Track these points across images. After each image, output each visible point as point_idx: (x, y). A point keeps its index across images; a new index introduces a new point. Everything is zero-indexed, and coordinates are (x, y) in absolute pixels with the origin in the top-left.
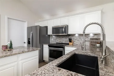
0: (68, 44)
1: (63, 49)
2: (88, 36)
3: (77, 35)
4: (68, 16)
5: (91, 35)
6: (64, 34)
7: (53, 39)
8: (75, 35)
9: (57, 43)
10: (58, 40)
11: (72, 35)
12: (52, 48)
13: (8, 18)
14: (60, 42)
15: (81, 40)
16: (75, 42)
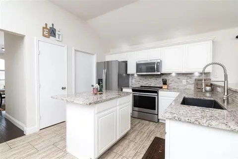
0: (161, 88)
1: (156, 94)
2: (191, 76)
3: (174, 74)
4: (161, 47)
5: (197, 74)
6: (156, 73)
7: (134, 80)
8: (170, 74)
9: (141, 86)
10: (144, 81)
11: (165, 74)
12: (137, 94)
13: (75, 50)
14: (147, 85)
15: (181, 82)
16: (170, 85)
